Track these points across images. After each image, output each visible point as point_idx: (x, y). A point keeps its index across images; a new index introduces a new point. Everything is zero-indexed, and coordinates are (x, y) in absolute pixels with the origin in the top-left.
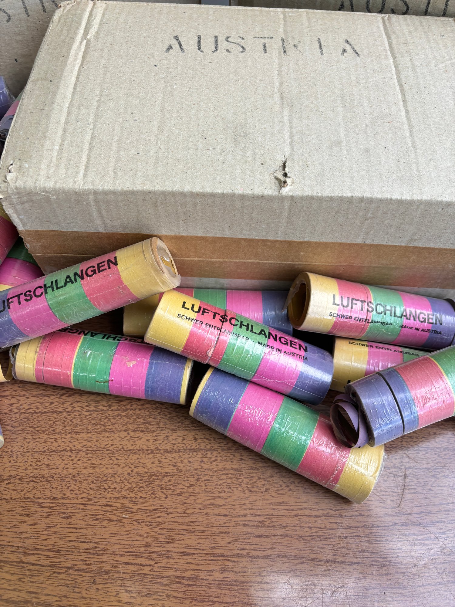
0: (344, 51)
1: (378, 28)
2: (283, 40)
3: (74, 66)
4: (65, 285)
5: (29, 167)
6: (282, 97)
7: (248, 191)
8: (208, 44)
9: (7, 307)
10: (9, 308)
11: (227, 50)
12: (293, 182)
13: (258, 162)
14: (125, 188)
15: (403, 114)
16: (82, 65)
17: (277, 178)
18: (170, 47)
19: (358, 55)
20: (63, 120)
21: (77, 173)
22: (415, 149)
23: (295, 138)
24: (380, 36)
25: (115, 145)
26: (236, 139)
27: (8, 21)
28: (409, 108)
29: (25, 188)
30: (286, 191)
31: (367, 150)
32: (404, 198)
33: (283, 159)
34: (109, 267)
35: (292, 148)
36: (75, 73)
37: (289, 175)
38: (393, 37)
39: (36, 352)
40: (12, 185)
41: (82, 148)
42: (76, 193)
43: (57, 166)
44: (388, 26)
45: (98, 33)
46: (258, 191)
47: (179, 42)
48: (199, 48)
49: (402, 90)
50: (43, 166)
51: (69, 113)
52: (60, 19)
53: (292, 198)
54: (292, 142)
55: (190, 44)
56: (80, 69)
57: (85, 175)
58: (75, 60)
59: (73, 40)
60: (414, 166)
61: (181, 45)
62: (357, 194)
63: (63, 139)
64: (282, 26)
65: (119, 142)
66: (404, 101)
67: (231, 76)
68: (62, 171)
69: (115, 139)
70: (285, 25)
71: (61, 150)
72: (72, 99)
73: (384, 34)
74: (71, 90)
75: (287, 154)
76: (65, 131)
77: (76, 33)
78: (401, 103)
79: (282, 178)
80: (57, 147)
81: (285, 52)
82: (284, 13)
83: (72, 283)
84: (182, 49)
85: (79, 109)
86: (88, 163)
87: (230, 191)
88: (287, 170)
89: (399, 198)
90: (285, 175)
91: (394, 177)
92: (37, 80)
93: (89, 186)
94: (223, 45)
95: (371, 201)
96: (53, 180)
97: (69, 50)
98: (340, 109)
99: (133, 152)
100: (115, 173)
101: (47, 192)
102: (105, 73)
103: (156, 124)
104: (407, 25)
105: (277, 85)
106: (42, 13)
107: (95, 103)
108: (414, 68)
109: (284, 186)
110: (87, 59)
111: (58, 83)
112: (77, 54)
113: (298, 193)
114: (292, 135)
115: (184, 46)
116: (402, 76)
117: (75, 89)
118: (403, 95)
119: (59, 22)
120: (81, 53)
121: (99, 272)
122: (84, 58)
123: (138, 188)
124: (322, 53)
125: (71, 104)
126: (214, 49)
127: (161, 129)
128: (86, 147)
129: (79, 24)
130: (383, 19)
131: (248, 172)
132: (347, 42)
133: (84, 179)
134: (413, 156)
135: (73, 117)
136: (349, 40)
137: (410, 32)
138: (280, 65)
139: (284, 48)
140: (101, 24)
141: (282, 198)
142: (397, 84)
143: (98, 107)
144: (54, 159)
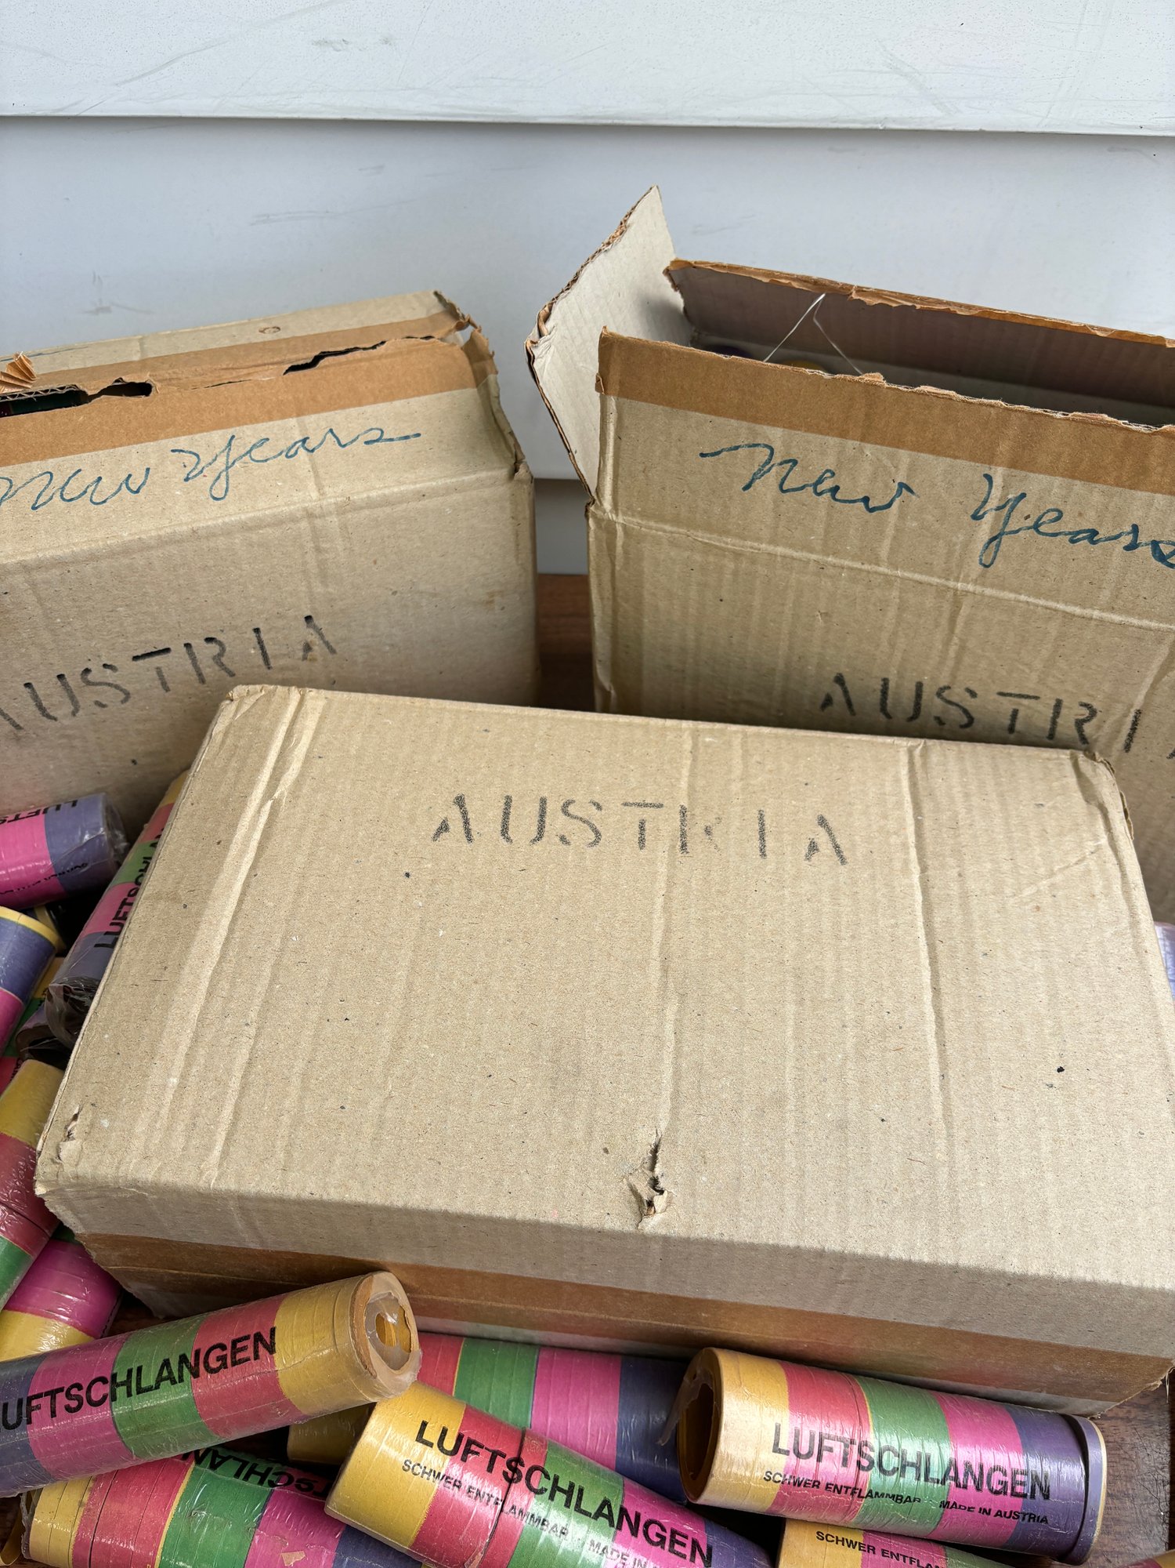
0: (813, 847)
1: (897, 780)
2: (683, 812)
3: (238, 868)
4: (157, 1387)
5: (111, 1129)
6: (665, 970)
7: (569, 1219)
8: (524, 822)
9: (25, 1418)
10: (29, 1422)
11: (563, 839)
12: (669, 1203)
13: (598, 1145)
14: (305, 1195)
15: (931, 1027)
16: (253, 867)
17: (634, 1191)
18: (444, 827)
19: (843, 861)
20: (195, 1011)
21: (209, 1149)
22: (949, 1126)
23: (685, 1086)
24: (899, 805)
25: (296, 1081)
26: (554, 1081)
27: (124, 701)
28: (946, 1010)
29: (93, 1178)
30: (652, 1224)
31: (842, 1125)
32: (915, 1258)
33: (653, 1140)
34: (257, 1357)
35: (674, 1111)
36: (238, 887)
37: (662, 1184)
38: (927, 806)
39: (81, 1504)
40: (68, 1170)
41: (226, 1085)
42: (199, 1193)
43: (169, 1129)
44: (920, 774)
45: (298, 783)
46: (591, 1217)
47: (465, 814)
48: (505, 831)
49: (933, 960)
50: (140, 1128)
51: (210, 993)
52: (226, 734)
53: (666, 1239)
54: (676, 1094)
55: (486, 820)
56: (248, 877)
57: (225, 1154)
58: (242, 853)
59: (244, 799)
60: (943, 1175)
61: (466, 822)
62: (809, 1242)
63: (190, 1058)
64: (685, 772)
65: (305, 1076)
66: (936, 990)
67: (564, 907)
68: (178, 1143)
69: (299, 1065)
70: (693, 774)
71: (182, 1087)
72: (223, 957)
73: (908, 798)
74: (223, 932)
75: (663, 1125)
76: (196, 1039)
77: (252, 783)
78: (928, 996)
79: (645, 1191)
80: (174, 1081)
81: (684, 846)
82: (695, 735)
83: (173, 1382)
84: (468, 832)
85: (233, 985)
86: (234, 1124)
87: (530, 1216)
88: (658, 1170)
89: (905, 1257)
90: (654, 1183)
91: (896, 1200)
92: (158, 897)
93: (230, 1184)
94: (556, 822)
95: (841, 1258)
96: (156, 1164)
97: (233, 827)
98: (791, 1008)
99: (332, 1103)
100: (289, 1154)
101: (138, 1188)
102: (299, 893)
103: (388, 1031)
104: (963, 772)
105: (658, 937)
106: (197, 684)
107: (267, 972)
108: (965, 896)
109: (648, 1215)
110: (268, 852)
111: (199, 914)
112: (247, 838)
113: (679, 1230)
114: (677, 1074)
115: (473, 826)
116: (937, 919)
117: (231, 930)
118: (935, 975)
119: (223, 742)
120: (257, 836)
121: (234, 1364)
122: (261, 848)
123: (334, 1195)
124: (763, 854)
125: (217, 972)
126: (535, 835)
127: (397, 1047)
128: (235, 1084)
129: (263, 758)
130: (910, 752)
131: (572, 1171)
132: (822, 822)
133: (220, 1165)
134: (942, 1144)
135: (217, 1005)
136: (827, 816)
137: (967, 795)
138: (671, 883)
139: (683, 835)
140: (308, 760)
141: (646, 1239)
142: (923, 941)
143: (274, 979)
144: (165, 1111)
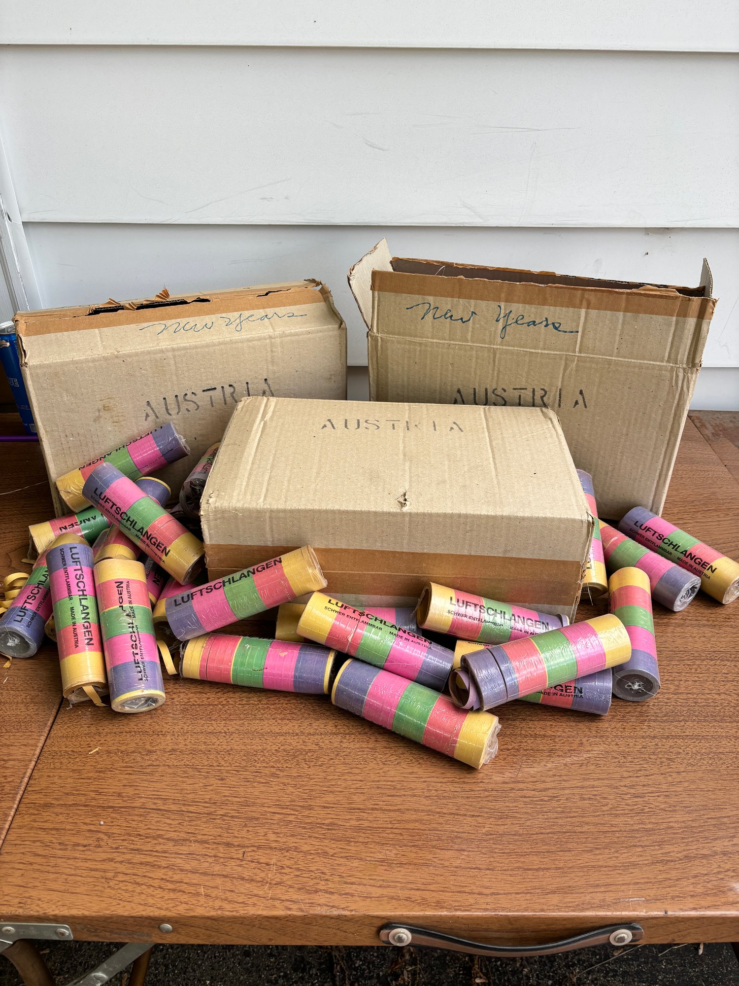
0: (452, 428)
1: (480, 414)
2: (407, 422)
3: (256, 436)
4: (240, 579)
5: (225, 495)
6: (405, 455)
7: (379, 509)
8: (352, 425)
9: (191, 598)
10: (193, 599)
11: (366, 428)
12: (411, 504)
13: (387, 493)
14: (293, 508)
15: (492, 465)
16: (261, 435)
17: (399, 502)
18: (325, 426)
19: (462, 431)
20: (249, 468)
21: (259, 498)
22: (499, 485)
23: (413, 479)
24: (481, 419)
25: (286, 483)
26: (371, 480)
27: (196, 410)
28: (497, 462)
29: (221, 507)
30: (405, 509)
31: (464, 486)
32: (489, 514)
33: (404, 491)
34: (275, 564)
35: (410, 485)
36: (257, 440)
37: (408, 500)
38: (490, 420)
39: (203, 647)
40: (212, 506)
41: (263, 484)
42: (257, 510)
43: (245, 494)
44: (487, 413)
45: (272, 417)
46: (386, 509)
47: (331, 423)
48: (346, 426)
49: (493, 452)
50: (235, 494)
51: (253, 464)
52: (242, 408)
53: (410, 514)
54: (411, 481)
55: (339, 424)
56: (260, 438)
57: (265, 499)
58: (257, 432)
59: (254, 421)
60: (497, 496)
61: (332, 425)
62: (456, 511)
63: (249, 479)
64: (407, 414)
65: (289, 481)
66: (494, 458)
67: (369, 443)
68: (248, 497)
69: (286, 478)
70: (409, 413)
71: (247, 485)
72: (255, 456)
73: (484, 418)
74: (254, 450)
75: (407, 488)
76: (250, 474)
77: (256, 417)
78: (491, 459)
79: (403, 502)
80: (245, 483)
81: (408, 429)
82: (409, 406)
83: (246, 577)
84: (333, 427)
85: (260, 461)
86: (267, 493)
87: (367, 509)
88: (406, 497)
89: (486, 514)
90: (405, 500)
91: (483, 501)
92: (229, 445)
93: (267, 506)
94: (363, 424)
95: (466, 516)
96: (242, 502)
97: (252, 426)
98: (446, 463)
99: (299, 486)
100: (286, 498)
101: (236, 510)
102: (278, 441)
103: (314, 470)
104: (503, 412)
105: (401, 448)
106: (223, 405)
107: (271, 458)
108: (503, 438)
109: (404, 506)
110: (265, 433)
111: (245, 446)
112: (257, 430)
113: (414, 511)
114: (411, 477)
115: (335, 425)
116: (494, 443)
117: (257, 449)
118: (493, 455)
119: (242, 410)
120: (261, 429)
121: (267, 568)
122: (262, 432)
123: (302, 507)
124: (435, 430)
125: (254, 459)
126: (356, 427)
127: (318, 473)
128: (265, 484)
129: (258, 411)
130: (484, 409)
131: (379, 498)
132: (455, 423)
133: (264, 502)
134: (497, 489)
135: (256, 466)
136: (456, 422)
137: (504, 417)
138: (404, 437)
139: (408, 427)
140: (274, 412)
141: (403, 515)
142: (489, 448)
143: (274, 460)
144: (243, 490)
